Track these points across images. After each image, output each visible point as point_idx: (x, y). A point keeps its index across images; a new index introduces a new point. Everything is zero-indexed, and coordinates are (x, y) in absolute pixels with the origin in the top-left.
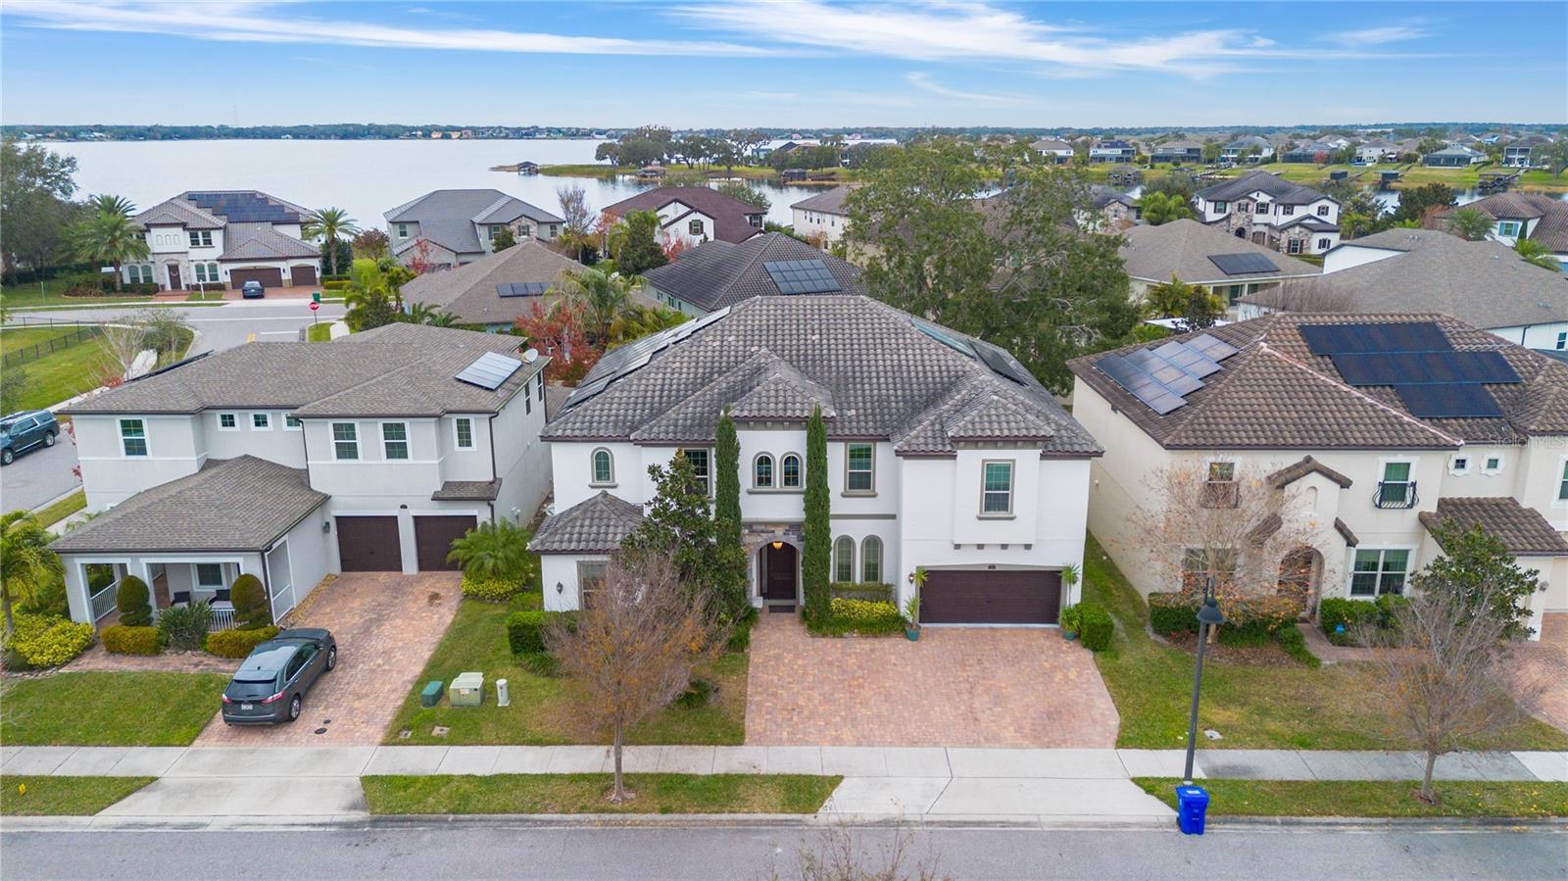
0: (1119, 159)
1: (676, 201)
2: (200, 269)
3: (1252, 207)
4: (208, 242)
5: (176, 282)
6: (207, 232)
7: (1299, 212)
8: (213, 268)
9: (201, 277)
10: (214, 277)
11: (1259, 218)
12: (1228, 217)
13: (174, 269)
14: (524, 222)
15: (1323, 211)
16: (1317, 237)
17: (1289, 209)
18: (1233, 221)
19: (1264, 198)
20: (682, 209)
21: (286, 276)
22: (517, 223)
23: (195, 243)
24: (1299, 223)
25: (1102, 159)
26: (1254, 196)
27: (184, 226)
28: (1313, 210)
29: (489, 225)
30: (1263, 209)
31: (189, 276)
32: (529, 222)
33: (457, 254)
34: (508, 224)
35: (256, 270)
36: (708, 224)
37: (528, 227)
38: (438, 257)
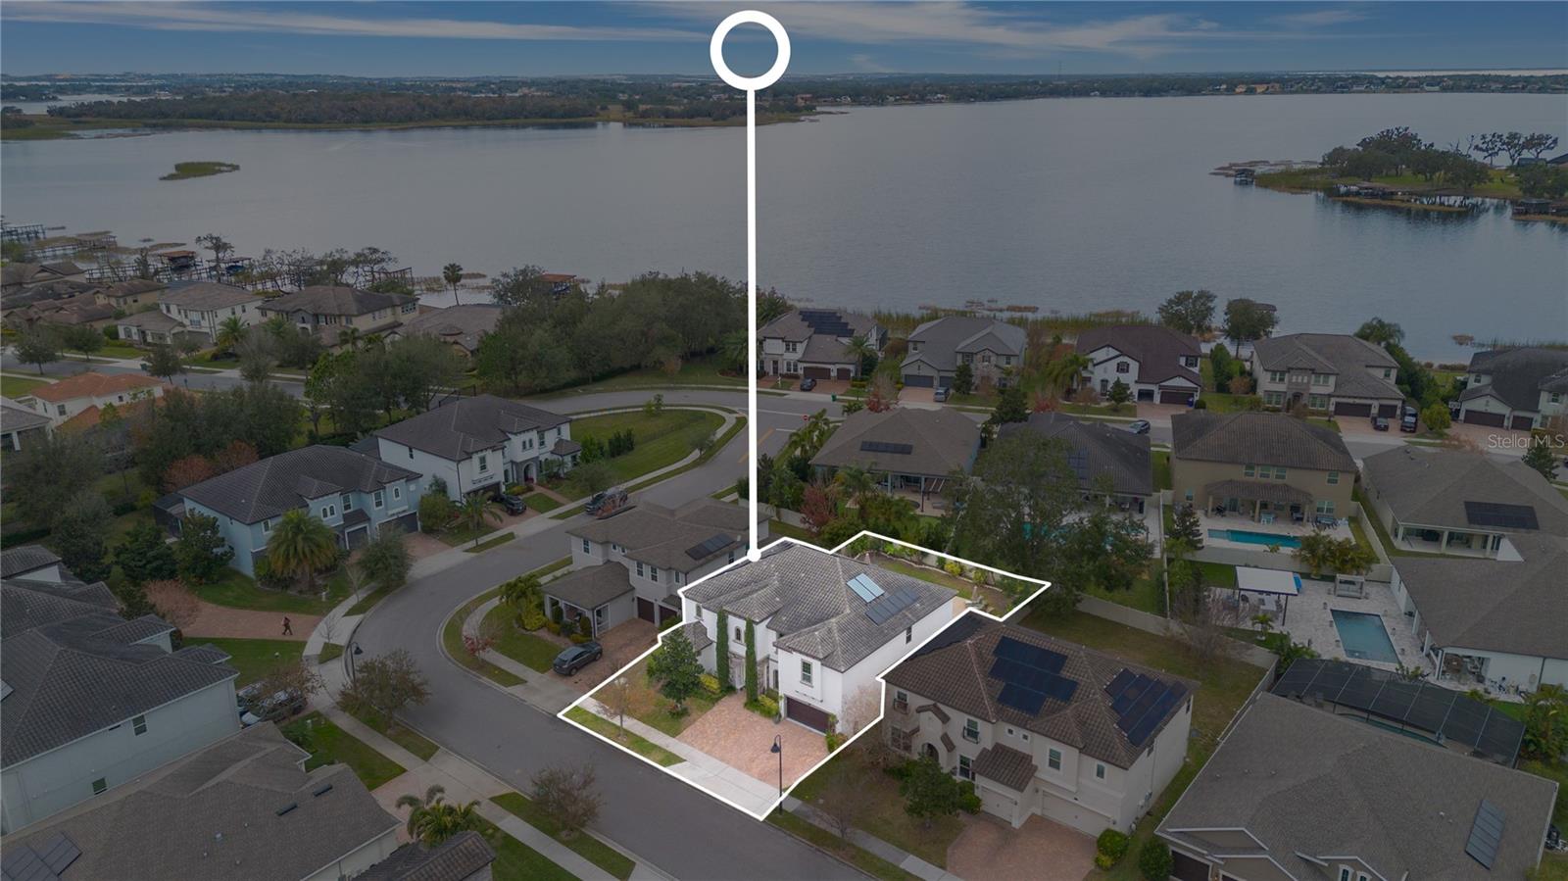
1: (1109, 346)
2: (789, 364)
4: (794, 350)
5: (776, 370)
6: (794, 343)
8: (796, 366)
9: (789, 370)
10: (796, 370)
13: (775, 363)
14: (988, 353)
20: (1113, 353)
21: (834, 374)
22: (982, 353)
23: (788, 349)
27: (783, 339)
29: (963, 353)
31: (782, 369)
32: (991, 354)
33: (939, 371)
34: (976, 354)
35: (817, 368)
36: (1134, 366)
37: (990, 357)
38: (926, 372)
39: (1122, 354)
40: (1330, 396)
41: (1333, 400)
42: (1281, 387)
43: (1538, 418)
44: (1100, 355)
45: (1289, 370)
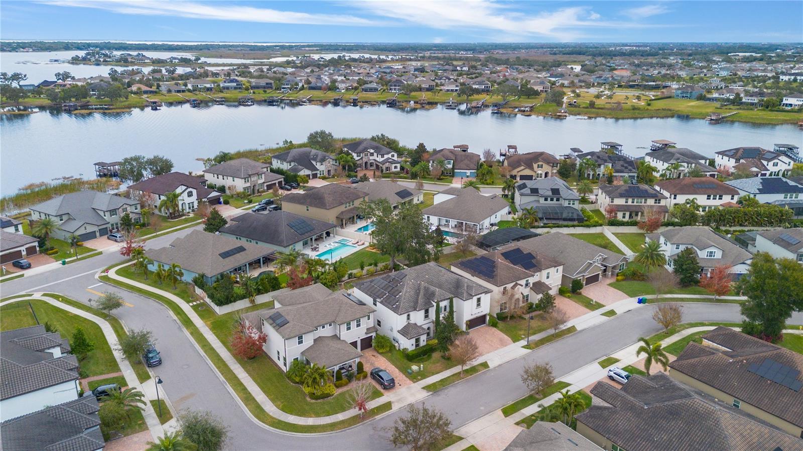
0: (235, 88)
1: (182, 185)
3: (369, 154)
7: (386, 157)
11: (371, 158)
12: (362, 158)
14: (125, 206)
15: (393, 156)
16: (394, 165)
17: (383, 156)
18: (364, 159)
19: (372, 151)
20: (184, 188)
21: (24, 253)
22: (122, 208)
24: (387, 161)
25: (228, 88)
26: (369, 150)
28: (390, 156)
30: (372, 154)
32: (127, 206)
33: (99, 226)
34: (118, 209)
35: (10, 253)
36: (194, 192)
37: (126, 208)
38: (90, 229)
39: (188, 187)
40: (264, 183)
41: (265, 184)
42: (248, 184)
43: (318, 172)
44: (178, 191)
45: (250, 176)
